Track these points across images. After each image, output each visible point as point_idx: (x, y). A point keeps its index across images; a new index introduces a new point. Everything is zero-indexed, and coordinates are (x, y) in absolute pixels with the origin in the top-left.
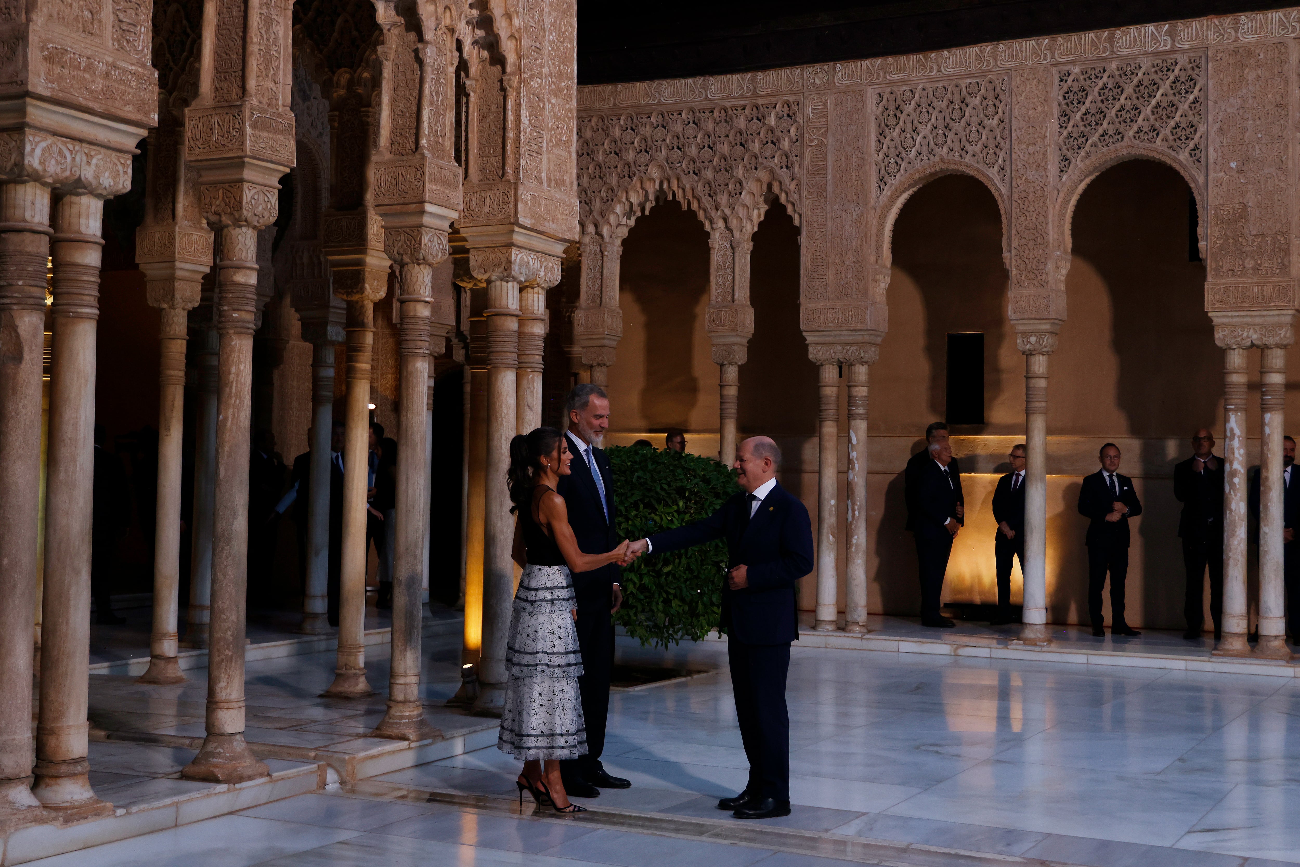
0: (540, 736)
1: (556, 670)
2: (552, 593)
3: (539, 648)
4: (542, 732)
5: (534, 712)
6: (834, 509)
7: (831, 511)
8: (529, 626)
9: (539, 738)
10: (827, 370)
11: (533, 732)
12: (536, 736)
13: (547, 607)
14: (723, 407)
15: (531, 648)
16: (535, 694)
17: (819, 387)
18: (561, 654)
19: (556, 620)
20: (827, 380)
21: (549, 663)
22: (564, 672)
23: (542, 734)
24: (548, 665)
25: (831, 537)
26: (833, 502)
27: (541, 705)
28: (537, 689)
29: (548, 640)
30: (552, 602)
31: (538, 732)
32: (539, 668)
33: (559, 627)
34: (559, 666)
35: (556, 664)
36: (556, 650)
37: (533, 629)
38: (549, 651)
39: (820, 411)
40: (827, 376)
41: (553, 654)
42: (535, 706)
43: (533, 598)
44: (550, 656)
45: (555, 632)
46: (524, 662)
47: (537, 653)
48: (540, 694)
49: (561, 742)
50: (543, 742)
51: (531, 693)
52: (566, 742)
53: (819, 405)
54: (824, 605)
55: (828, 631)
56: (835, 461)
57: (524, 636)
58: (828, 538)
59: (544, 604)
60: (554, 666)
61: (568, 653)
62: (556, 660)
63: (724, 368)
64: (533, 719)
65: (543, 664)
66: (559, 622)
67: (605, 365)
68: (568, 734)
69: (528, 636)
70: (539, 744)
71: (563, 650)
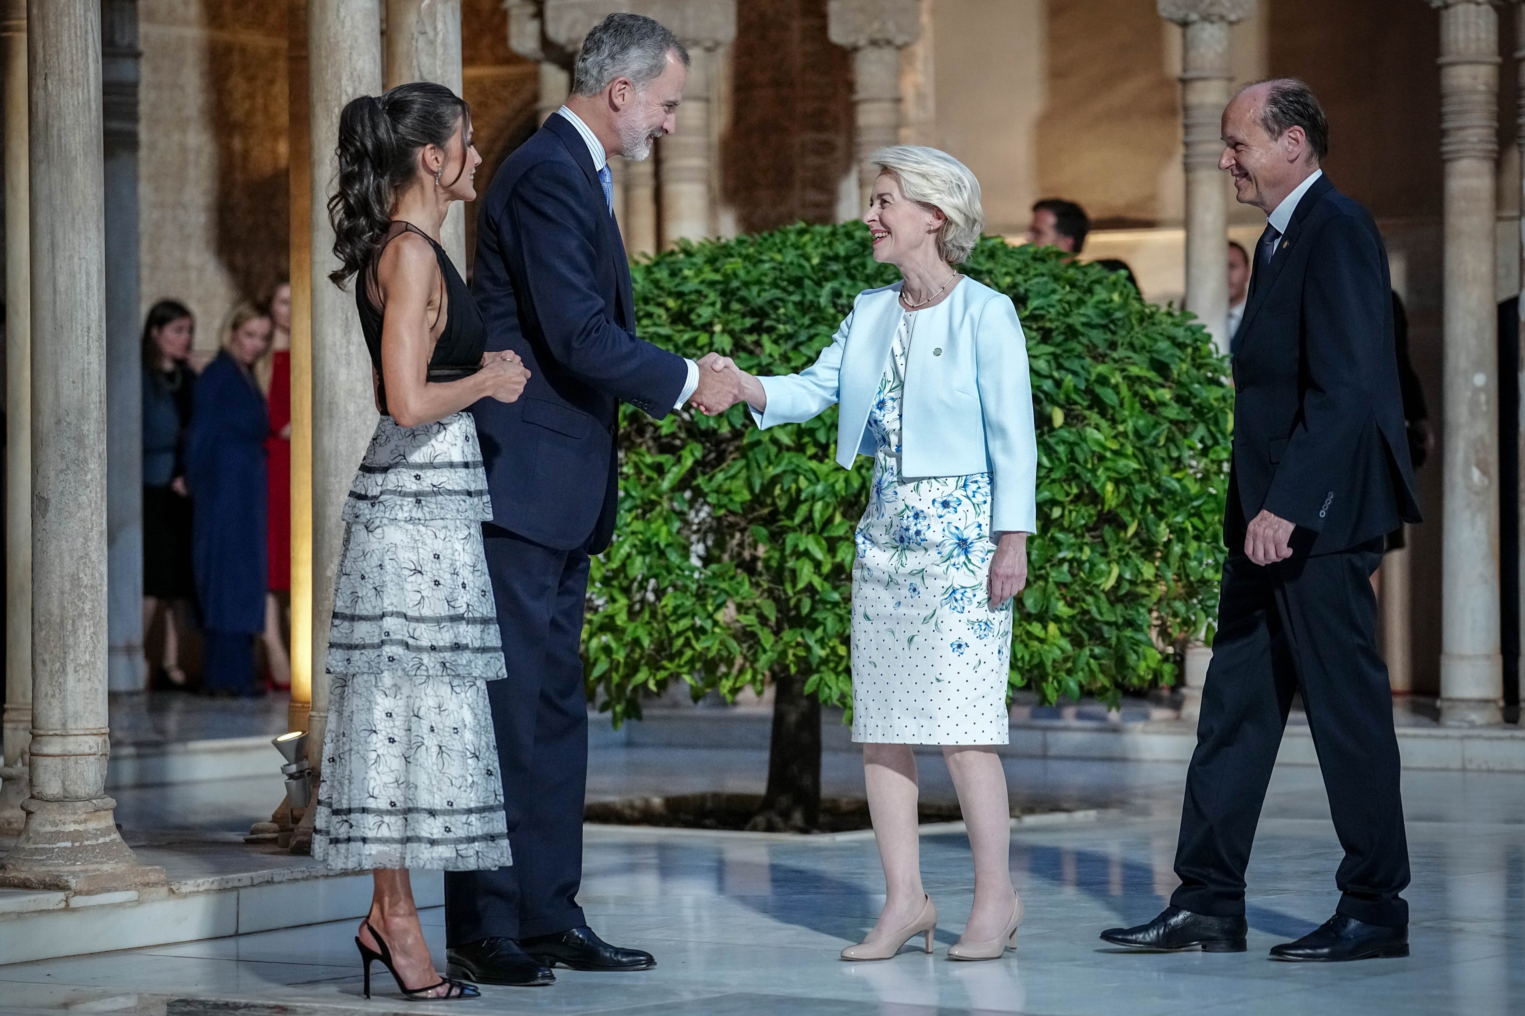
0: (389, 813)
1: (426, 658)
2: (418, 477)
3: (389, 603)
4: (393, 804)
5: (373, 756)
6: (1483, 397)
7: (1474, 404)
8: (364, 555)
9: (386, 819)
10: (1461, 19)
11: (371, 804)
12: (379, 812)
13: (406, 508)
14: (1191, 138)
15: (368, 606)
16: (378, 714)
17: (1439, 68)
18: (438, 620)
19: (428, 541)
20: (1462, 45)
21: (411, 641)
22: (444, 664)
23: (393, 809)
24: (407, 646)
25: (1476, 474)
26: (1480, 379)
27: (392, 741)
28: (383, 703)
29: (408, 587)
30: (418, 497)
31: (384, 804)
32: (388, 650)
33: (437, 557)
34: (433, 648)
35: (425, 643)
36: (426, 612)
37: (375, 561)
38: (410, 613)
39: (1443, 133)
40: (1461, 35)
41: (420, 620)
42: (378, 742)
43: (376, 491)
44: (413, 625)
45: (426, 568)
46: (356, 639)
47: (383, 615)
48: (389, 715)
49: (431, 828)
50: (392, 827)
51: (370, 710)
52: (448, 830)
53: (1440, 117)
54: (1462, 657)
55: (1473, 725)
56: (1485, 269)
57: (355, 577)
58: (1467, 476)
59: (398, 500)
60: (419, 649)
61: (456, 619)
62: (426, 635)
63: (1192, 31)
64: (372, 773)
65: (393, 642)
66: (438, 546)
67: (889, 42)
68: (451, 810)
69: (363, 577)
70: (384, 832)
71: (444, 610)
